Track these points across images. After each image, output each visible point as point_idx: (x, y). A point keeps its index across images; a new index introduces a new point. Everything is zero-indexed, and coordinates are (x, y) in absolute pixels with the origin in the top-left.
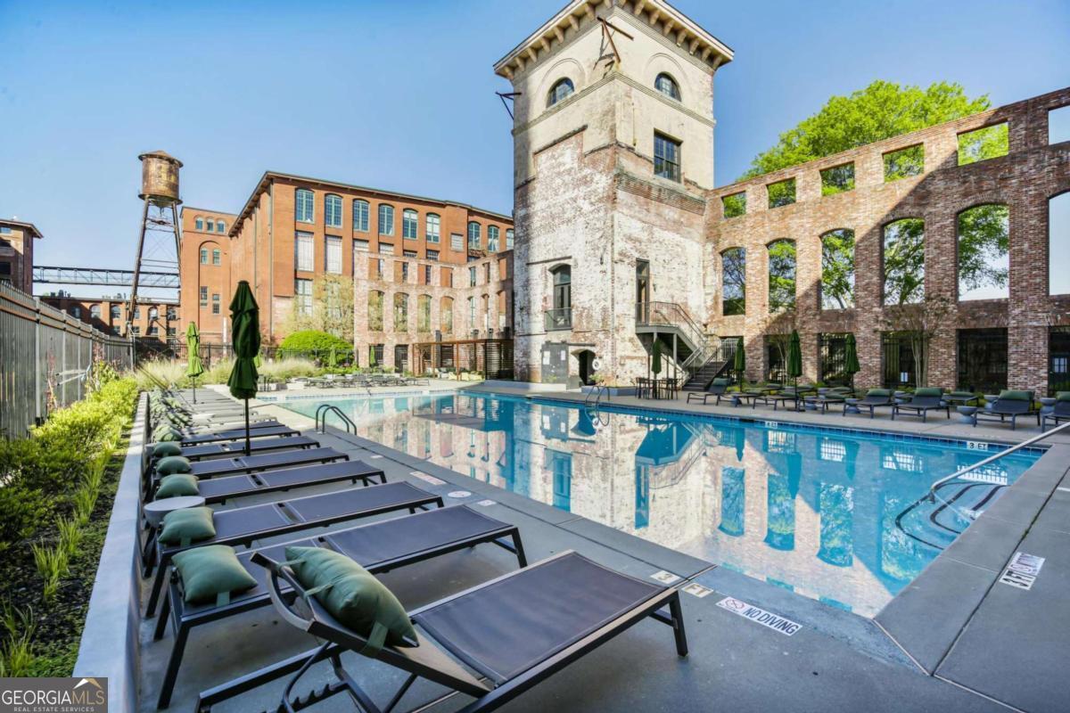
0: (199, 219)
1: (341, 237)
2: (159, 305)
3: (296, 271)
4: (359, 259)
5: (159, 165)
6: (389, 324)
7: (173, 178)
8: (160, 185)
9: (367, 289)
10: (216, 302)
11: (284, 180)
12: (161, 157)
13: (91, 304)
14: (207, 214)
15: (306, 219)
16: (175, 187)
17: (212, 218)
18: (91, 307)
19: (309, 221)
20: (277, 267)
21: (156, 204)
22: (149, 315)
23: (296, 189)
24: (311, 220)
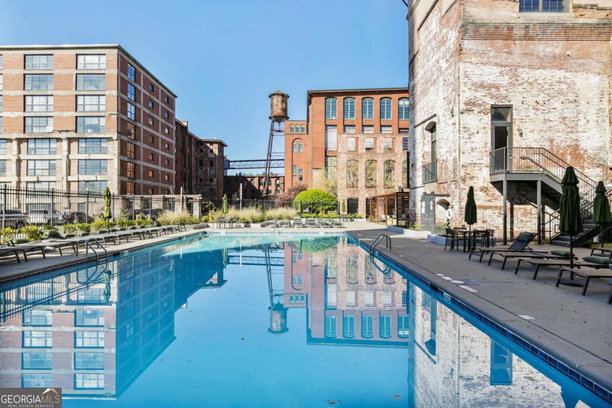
0: (292, 126)
1: (354, 126)
2: (280, 177)
3: (326, 152)
4: (340, 139)
5: (277, 99)
7: (284, 104)
8: (278, 111)
9: (346, 159)
10: (301, 174)
11: (318, 94)
12: (278, 94)
13: (251, 179)
14: (296, 123)
15: (332, 117)
16: (285, 110)
17: (298, 124)
18: (251, 180)
19: (334, 118)
20: (314, 149)
21: (277, 121)
22: (276, 183)
23: (326, 99)
24: (336, 117)
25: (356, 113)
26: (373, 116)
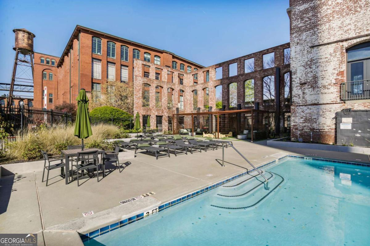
0: (42, 58)
1: (115, 63)
2: (24, 99)
3: (92, 79)
4: (137, 64)
5: (23, 35)
6: (153, 103)
7: (30, 42)
8: (23, 42)
9: (141, 82)
10: (50, 97)
11: (87, 31)
12: (24, 31)
14: (46, 56)
15: (98, 53)
16: (31, 46)
17: (49, 58)
19: (99, 54)
20: (82, 76)
21: (22, 53)
22: (19, 104)
23: (93, 37)
24: (100, 53)
25: (116, 54)
26: (128, 61)
